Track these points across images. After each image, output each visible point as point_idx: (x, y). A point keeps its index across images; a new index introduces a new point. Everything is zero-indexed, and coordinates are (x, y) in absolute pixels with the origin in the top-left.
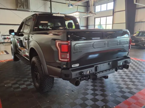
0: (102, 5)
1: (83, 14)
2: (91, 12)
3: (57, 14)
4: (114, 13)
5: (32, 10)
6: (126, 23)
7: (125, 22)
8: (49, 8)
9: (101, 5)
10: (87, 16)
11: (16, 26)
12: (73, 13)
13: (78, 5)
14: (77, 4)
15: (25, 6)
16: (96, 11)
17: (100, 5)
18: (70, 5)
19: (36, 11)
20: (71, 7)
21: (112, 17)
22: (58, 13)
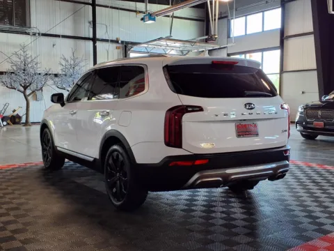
0: (248, 17)
2: (211, 38)
3: (112, 41)
4: (285, 41)
5: (35, 31)
8: (87, 24)
9: (246, 16)
13: (173, 17)
14: (171, 14)
15: (16, 17)
17: (244, 18)
18: (147, 18)
19: (48, 33)
20: (150, 22)
21: (278, 52)
22: (115, 39)
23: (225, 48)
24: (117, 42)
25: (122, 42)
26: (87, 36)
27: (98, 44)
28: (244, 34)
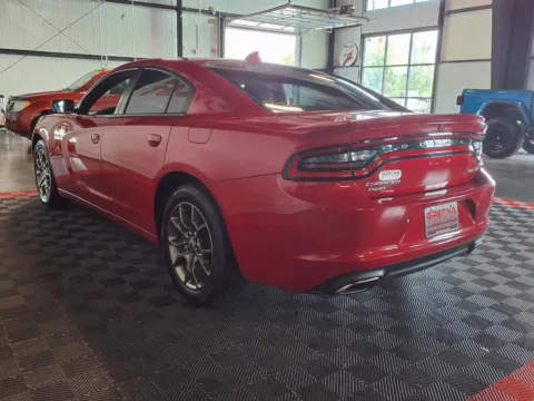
1: (314, 16)
2: (346, 10)
3: (203, 11)
4: (446, 19)
6: (493, 60)
7: (489, 57)
10: (331, 27)
11: (28, 57)
12: (270, 10)
16: (370, 8)
21: (435, 33)
22: (207, 8)
23: (358, 25)
24: (209, 12)
25: (217, 14)
26: (168, 4)
27: (184, 15)
28: (386, 6)
